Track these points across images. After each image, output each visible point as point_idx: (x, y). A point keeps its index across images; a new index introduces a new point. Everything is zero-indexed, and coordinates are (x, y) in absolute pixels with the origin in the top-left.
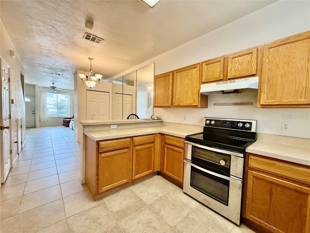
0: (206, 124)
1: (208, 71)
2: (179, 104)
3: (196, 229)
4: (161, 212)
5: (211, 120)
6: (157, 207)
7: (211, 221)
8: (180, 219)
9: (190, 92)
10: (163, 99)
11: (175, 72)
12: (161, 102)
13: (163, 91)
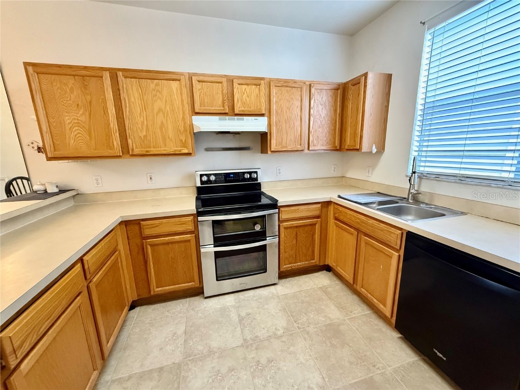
0: (202, 182)
1: (202, 93)
2: (147, 151)
3: (260, 320)
4: (212, 347)
5: (208, 176)
6: (200, 348)
7: (260, 300)
8: (239, 329)
9: (170, 127)
10: (88, 137)
11: (120, 74)
12: (82, 147)
13: (82, 115)
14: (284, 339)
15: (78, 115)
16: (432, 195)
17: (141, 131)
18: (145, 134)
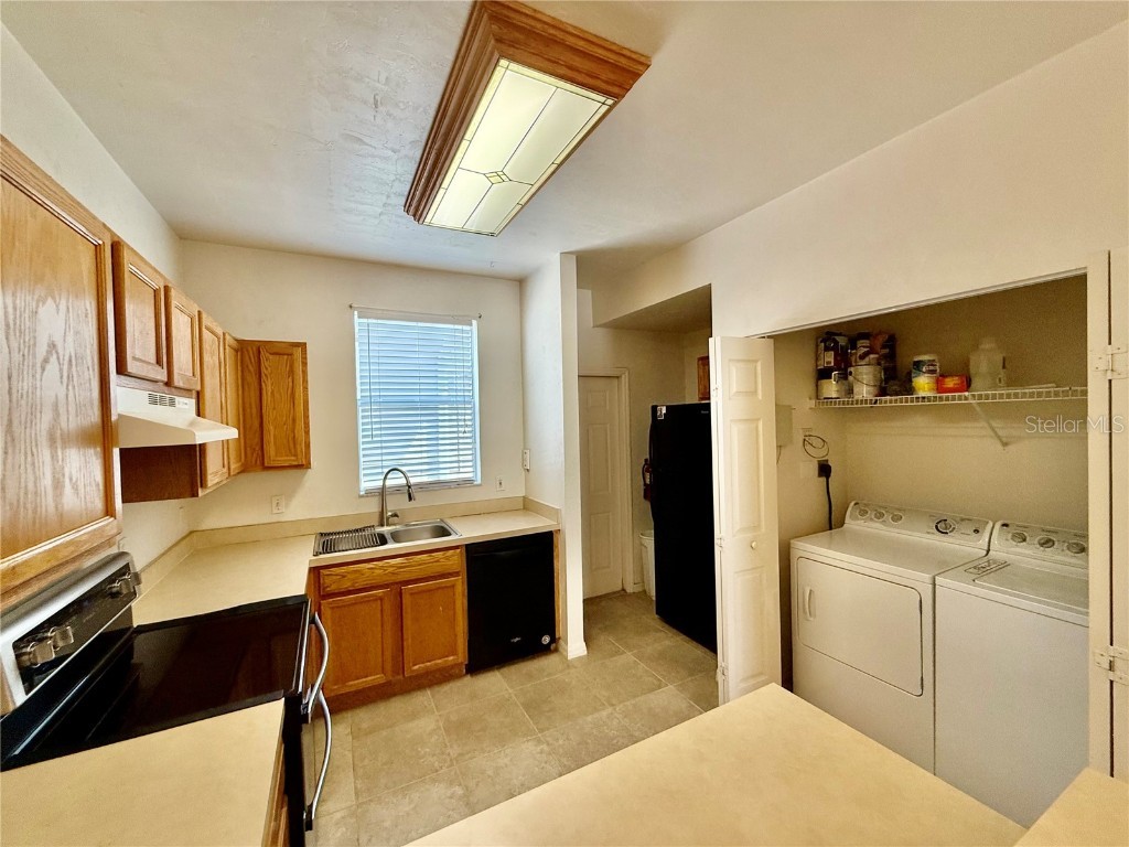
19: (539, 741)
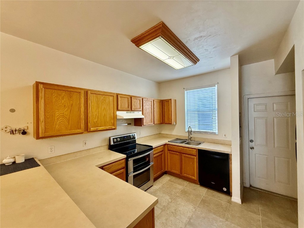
1: (121, 102)
2: (97, 129)
5: (116, 139)
9: (108, 116)
10: (67, 123)
11: (89, 92)
12: (62, 129)
13: (66, 111)
14: (173, 202)
15: (64, 111)
16: (194, 138)
17: (95, 119)
18: (96, 120)
19: (195, 208)
